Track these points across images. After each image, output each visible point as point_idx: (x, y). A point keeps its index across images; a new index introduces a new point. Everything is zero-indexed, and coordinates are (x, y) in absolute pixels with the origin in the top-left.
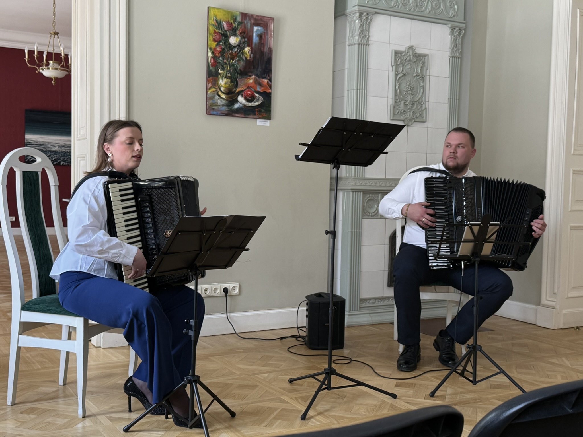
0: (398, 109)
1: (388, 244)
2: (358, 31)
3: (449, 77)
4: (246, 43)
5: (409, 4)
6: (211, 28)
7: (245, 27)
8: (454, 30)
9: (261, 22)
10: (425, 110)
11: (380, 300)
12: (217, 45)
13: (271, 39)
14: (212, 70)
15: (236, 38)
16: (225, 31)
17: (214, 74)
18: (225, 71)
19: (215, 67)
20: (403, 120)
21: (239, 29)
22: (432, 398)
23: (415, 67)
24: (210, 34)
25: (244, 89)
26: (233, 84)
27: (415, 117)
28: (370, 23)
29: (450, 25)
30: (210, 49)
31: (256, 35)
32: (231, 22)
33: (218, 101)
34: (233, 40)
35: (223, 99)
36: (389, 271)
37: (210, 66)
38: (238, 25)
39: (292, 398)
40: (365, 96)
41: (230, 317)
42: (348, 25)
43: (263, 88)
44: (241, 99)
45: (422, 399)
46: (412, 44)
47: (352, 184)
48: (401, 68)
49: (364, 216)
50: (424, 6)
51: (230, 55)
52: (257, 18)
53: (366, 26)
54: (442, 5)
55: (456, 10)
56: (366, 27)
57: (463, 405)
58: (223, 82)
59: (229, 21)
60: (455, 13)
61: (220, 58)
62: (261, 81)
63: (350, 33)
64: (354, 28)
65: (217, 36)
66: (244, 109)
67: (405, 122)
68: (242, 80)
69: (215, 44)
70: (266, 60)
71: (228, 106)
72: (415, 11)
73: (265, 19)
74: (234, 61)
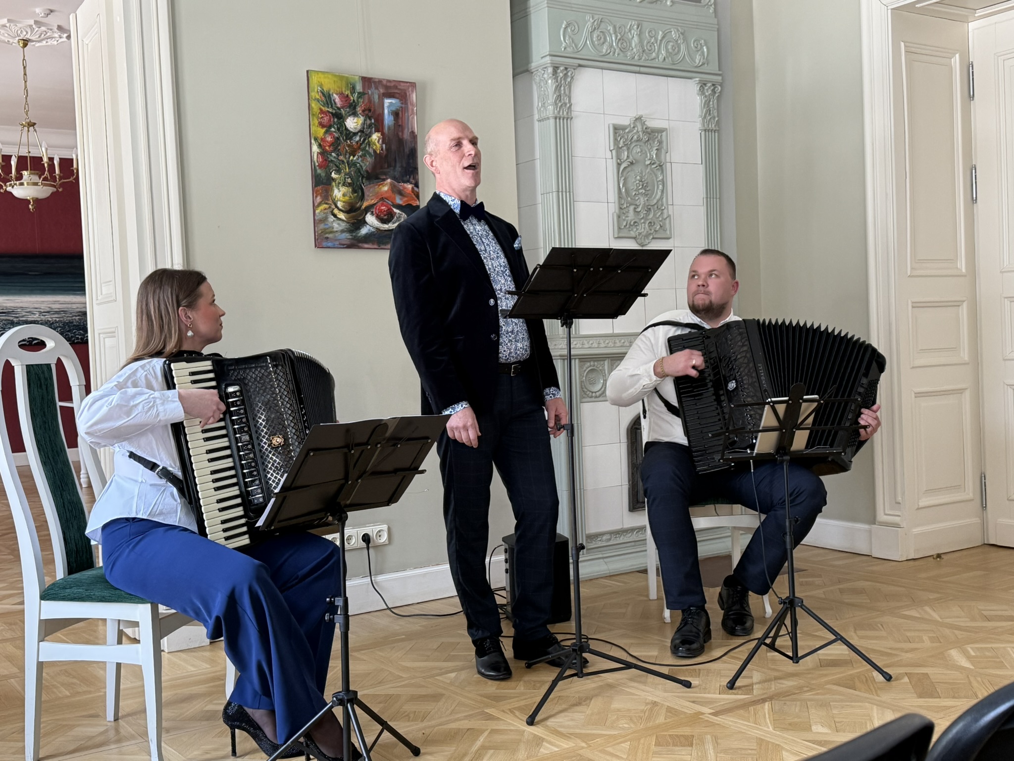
0: (624, 220)
1: (626, 441)
2: (553, 96)
3: (702, 164)
4: (373, 126)
5: (631, 48)
6: (315, 105)
7: (370, 101)
8: (704, 86)
9: (396, 91)
10: (668, 219)
11: (619, 534)
12: (326, 133)
13: (413, 118)
14: (320, 174)
15: (356, 120)
16: (339, 109)
17: (325, 181)
18: (343, 175)
19: (326, 169)
20: (635, 236)
21: (360, 105)
22: (731, 691)
23: (647, 150)
24: (313, 115)
25: (376, 202)
26: (356, 194)
27: (653, 231)
28: (570, 83)
29: (697, 79)
30: (316, 139)
31: (389, 112)
32: (347, 93)
33: (334, 224)
34: (352, 123)
35: (342, 220)
36: (629, 485)
37: (317, 168)
38: (358, 98)
39: (503, 711)
40: (572, 202)
41: (376, 582)
42: (535, 87)
43: (406, 199)
44: (370, 219)
45: (714, 693)
46: (640, 113)
47: (560, 347)
48: (626, 153)
49: (584, 397)
50: (655, 51)
51: (348, 147)
52: (388, 84)
53: (564, 87)
54: (683, 47)
55: (706, 54)
56: (564, 89)
57: (784, 698)
58: (340, 193)
59: (344, 92)
60: (704, 59)
61: (333, 154)
62: (401, 188)
63: (540, 100)
64: (546, 93)
65: (325, 119)
66: (376, 236)
67: (638, 240)
68: (371, 187)
69: (324, 130)
70: (408, 153)
71: (350, 231)
72: (641, 59)
73: (402, 86)
74: (356, 157)
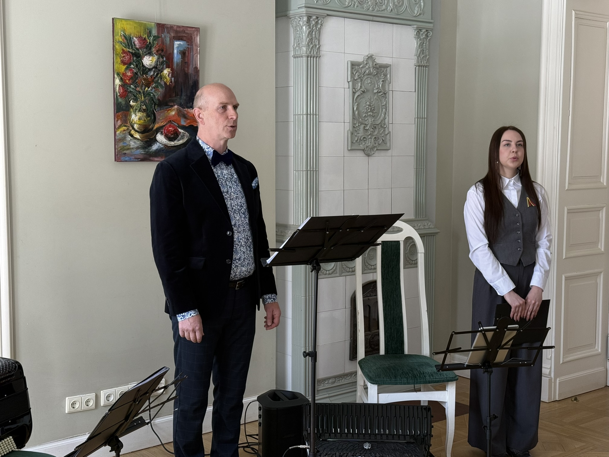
0: (356, 136)
1: (350, 307)
2: (306, 39)
3: (415, 92)
4: (165, 63)
5: (367, 2)
6: (118, 47)
7: (163, 43)
8: (420, 31)
9: (184, 35)
10: (388, 135)
11: (341, 377)
12: (126, 69)
13: (197, 56)
14: (121, 102)
15: (151, 59)
16: (138, 49)
17: (124, 108)
18: (139, 103)
19: (126, 98)
20: (364, 149)
21: (154, 46)
24: (117, 54)
25: (165, 124)
26: (149, 118)
27: (377, 144)
28: (320, 29)
29: (415, 26)
30: (118, 74)
31: (177, 52)
32: (144, 37)
33: (131, 143)
34: (148, 61)
35: (138, 139)
36: (351, 340)
37: (119, 97)
38: (154, 40)
40: (318, 123)
41: (154, 426)
42: (292, 30)
43: (189, 121)
44: (160, 137)
46: (372, 52)
48: (359, 84)
49: (320, 275)
50: (384, 4)
51: (144, 80)
52: (178, 29)
53: (315, 32)
55: (422, 7)
56: (315, 34)
58: (136, 118)
59: (142, 36)
60: (421, 10)
61: (132, 85)
62: (186, 113)
63: (296, 42)
64: (301, 36)
65: (126, 57)
66: (164, 151)
67: (365, 152)
68: (161, 113)
69: (125, 67)
70: (192, 84)
71: (144, 148)
72: (374, 10)
73: (189, 31)
74: (150, 88)
